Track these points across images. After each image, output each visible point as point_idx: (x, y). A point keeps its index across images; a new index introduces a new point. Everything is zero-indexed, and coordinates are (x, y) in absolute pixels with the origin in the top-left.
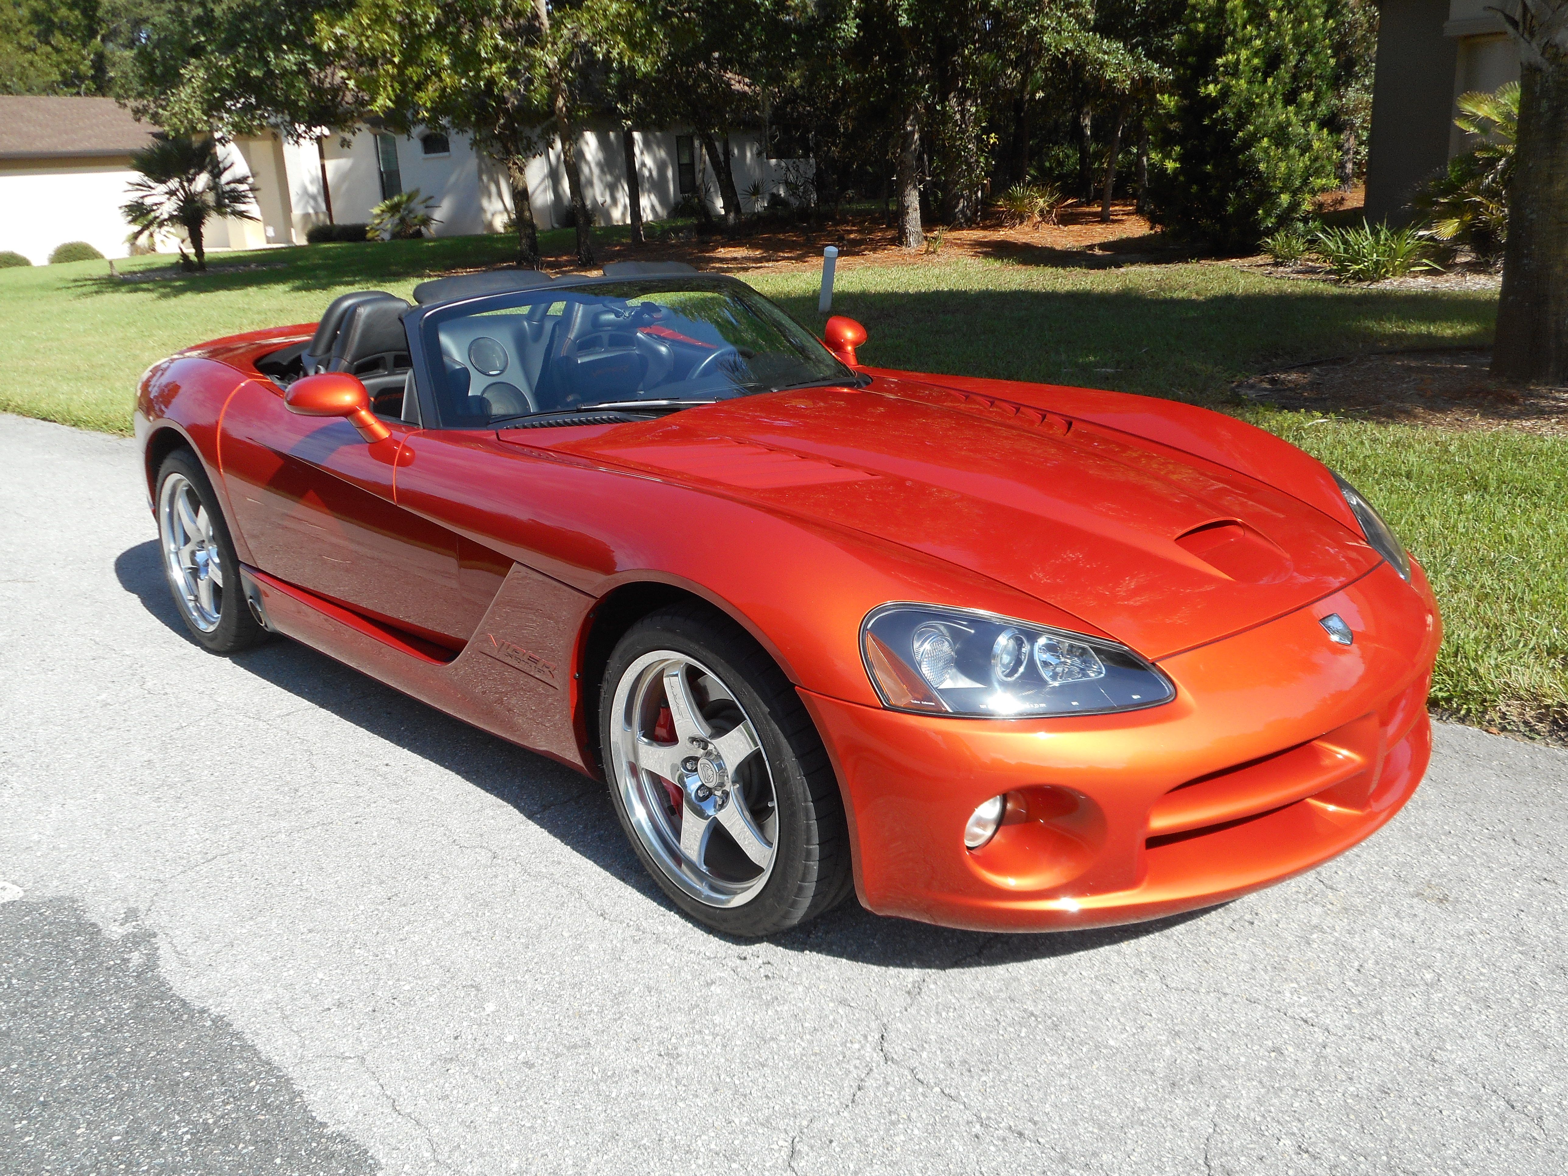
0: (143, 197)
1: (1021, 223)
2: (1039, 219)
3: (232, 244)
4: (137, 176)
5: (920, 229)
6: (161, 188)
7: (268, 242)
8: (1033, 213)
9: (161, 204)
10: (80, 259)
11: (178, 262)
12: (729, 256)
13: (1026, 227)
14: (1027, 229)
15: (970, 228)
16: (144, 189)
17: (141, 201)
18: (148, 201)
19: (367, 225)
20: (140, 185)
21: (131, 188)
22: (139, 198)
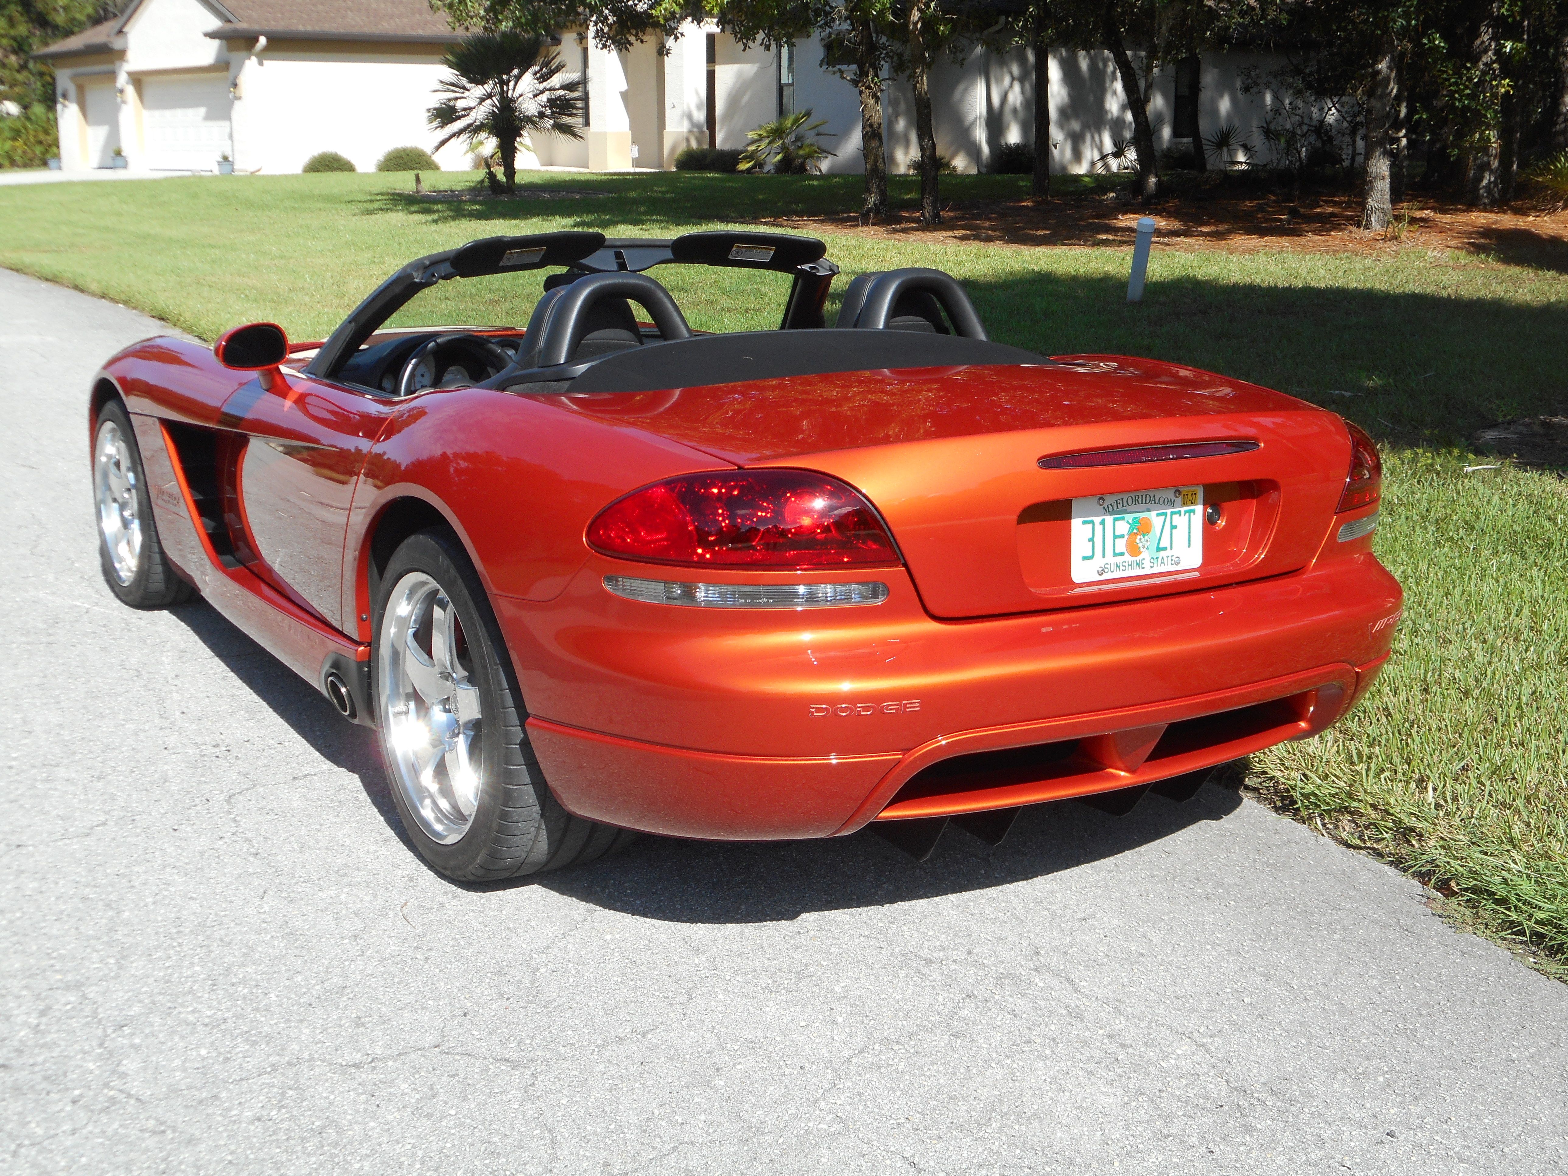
0: (456, 99)
3: (590, 165)
4: (448, 73)
5: (1388, 205)
6: (478, 91)
7: (633, 166)
9: (471, 109)
10: (412, 169)
11: (484, 184)
16: (457, 89)
17: (452, 104)
18: (460, 104)
19: (741, 152)
20: (452, 84)
21: (440, 87)
22: (449, 100)
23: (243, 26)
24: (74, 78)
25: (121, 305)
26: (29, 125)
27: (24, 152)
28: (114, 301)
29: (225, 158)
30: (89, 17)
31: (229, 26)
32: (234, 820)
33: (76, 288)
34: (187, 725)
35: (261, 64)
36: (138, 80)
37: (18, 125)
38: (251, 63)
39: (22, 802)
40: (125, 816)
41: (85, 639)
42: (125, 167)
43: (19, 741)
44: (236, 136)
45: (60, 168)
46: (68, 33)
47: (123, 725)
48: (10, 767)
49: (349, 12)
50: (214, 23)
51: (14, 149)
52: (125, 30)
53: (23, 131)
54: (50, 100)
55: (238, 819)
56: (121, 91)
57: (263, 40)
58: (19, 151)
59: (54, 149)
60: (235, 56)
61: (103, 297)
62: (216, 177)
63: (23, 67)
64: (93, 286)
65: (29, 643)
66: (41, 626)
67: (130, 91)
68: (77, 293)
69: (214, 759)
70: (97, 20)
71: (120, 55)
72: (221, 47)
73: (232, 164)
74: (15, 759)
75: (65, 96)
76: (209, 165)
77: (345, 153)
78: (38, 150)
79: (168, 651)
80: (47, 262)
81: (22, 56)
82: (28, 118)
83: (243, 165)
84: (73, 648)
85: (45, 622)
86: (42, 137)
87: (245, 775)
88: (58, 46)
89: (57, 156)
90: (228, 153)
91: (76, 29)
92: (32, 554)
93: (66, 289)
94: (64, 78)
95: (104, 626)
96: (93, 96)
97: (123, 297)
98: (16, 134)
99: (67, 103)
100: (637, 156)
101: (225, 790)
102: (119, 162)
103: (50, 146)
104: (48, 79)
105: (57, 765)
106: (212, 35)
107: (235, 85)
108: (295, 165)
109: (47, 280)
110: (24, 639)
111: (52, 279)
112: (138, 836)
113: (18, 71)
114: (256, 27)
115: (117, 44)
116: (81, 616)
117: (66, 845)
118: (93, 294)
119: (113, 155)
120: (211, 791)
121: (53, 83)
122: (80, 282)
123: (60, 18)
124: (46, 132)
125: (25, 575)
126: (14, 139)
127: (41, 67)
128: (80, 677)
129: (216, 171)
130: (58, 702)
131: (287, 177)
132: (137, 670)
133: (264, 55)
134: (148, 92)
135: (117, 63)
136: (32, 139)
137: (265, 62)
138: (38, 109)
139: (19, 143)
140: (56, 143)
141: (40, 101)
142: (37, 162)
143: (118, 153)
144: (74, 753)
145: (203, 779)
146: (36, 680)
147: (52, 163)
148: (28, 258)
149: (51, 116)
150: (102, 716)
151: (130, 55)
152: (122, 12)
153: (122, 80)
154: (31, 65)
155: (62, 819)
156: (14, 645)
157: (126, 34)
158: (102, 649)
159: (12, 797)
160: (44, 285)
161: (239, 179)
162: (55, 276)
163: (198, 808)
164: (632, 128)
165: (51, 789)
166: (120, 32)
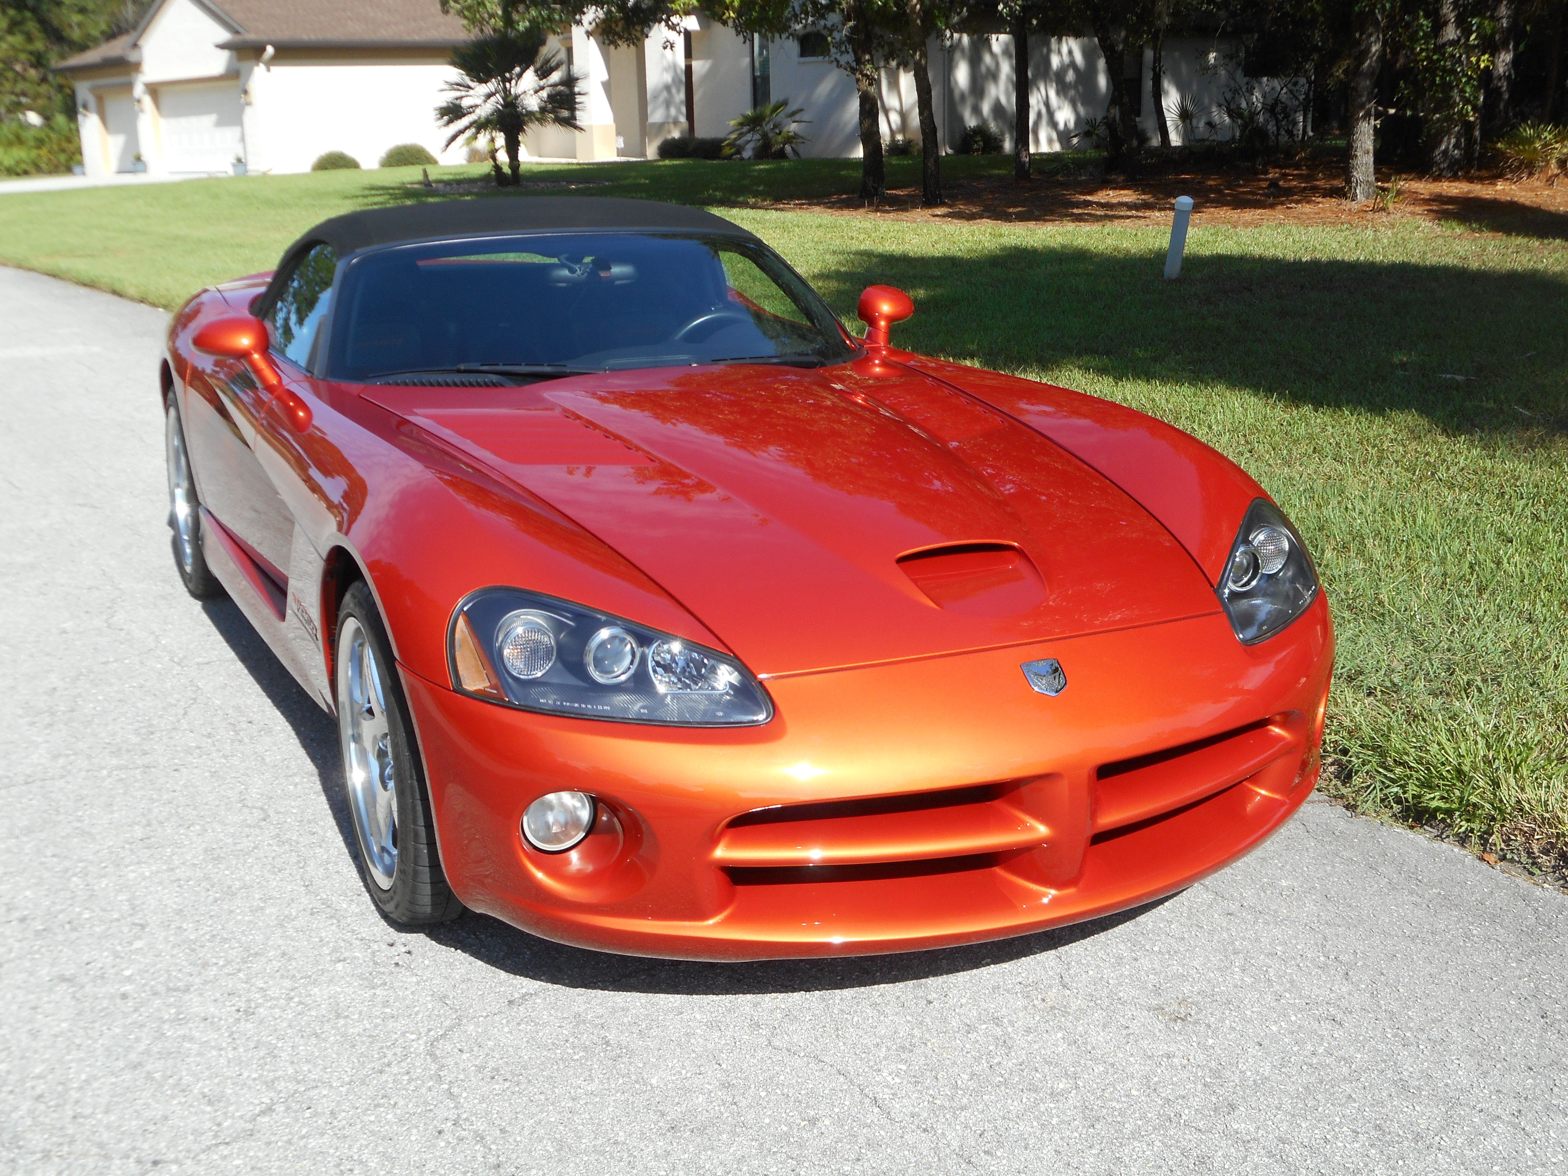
0: (461, 98)
1: (1531, 174)
2: (1556, 171)
3: (578, 155)
4: (454, 74)
5: (1372, 178)
6: (483, 89)
7: (618, 156)
8: (1548, 162)
9: (477, 106)
10: (412, 164)
11: (489, 175)
12: (1115, 201)
13: (1536, 182)
14: (1537, 184)
15: (1455, 178)
16: (462, 88)
17: (458, 102)
18: (465, 103)
19: (725, 140)
20: (458, 84)
21: (447, 87)
22: (457, 99)
23: (251, 37)
24: (93, 90)
25: (161, 309)
26: (52, 135)
27: (50, 159)
28: (154, 305)
29: (239, 160)
30: (103, 33)
31: (238, 38)
32: (451, 1095)
33: (115, 292)
34: (345, 906)
35: (269, 70)
36: (154, 90)
37: (42, 135)
38: (259, 71)
39: (149, 1067)
40: (296, 1092)
41: (190, 758)
42: (144, 170)
43: (130, 943)
44: (248, 139)
45: (84, 174)
46: (82, 48)
47: (262, 909)
48: (124, 996)
49: (349, 22)
50: (224, 35)
51: (39, 156)
52: (141, 42)
53: (47, 140)
54: (71, 111)
55: (455, 1090)
56: (139, 101)
57: (270, 50)
58: (45, 159)
59: (78, 157)
60: (243, 65)
61: (142, 302)
62: (231, 178)
63: (44, 80)
64: (132, 291)
65: (120, 768)
66: (135, 739)
67: (147, 101)
68: (115, 298)
69: (392, 968)
70: (111, 36)
71: (135, 67)
72: (231, 57)
73: (245, 165)
74: (129, 979)
75: (85, 107)
76: (224, 167)
77: (350, 152)
78: (63, 157)
79: (295, 775)
80: (83, 267)
81: (42, 70)
82: (51, 128)
83: (255, 166)
84: (177, 774)
85: (137, 732)
86: (65, 145)
87: (443, 999)
88: (76, 60)
89: (81, 163)
90: (242, 155)
91: (91, 44)
92: (109, 627)
93: (104, 294)
94: (83, 90)
95: (209, 736)
96: (113, 105)
97: (163, 301)
98: (40, 143)
99: (87, 113)
100: (622, 146)
101: (423, 1031)
102: (139, 166)
103: (74, 154)
104: (68, 91)
105: (187, 990)
106: (222, 47)
107: (246, 92)
108: (304, 164)
109: (85, 285)
110: (114, 761)
111: (90, 284)
112: (322, 1134)
113: (39, 85)
114: (263, 37)
115: (132, 57)
116: (178, 721)
117: (224, 1158)
118: (132, 299)
119: (133, 160)
120: (403, 1034)
121: (72, 96)
122: (118, 287)
123: (76, 34)
124: (69, 140)
125: (104, 660)
126: (38, 148)
127: (60, 80)
128: (193, 824)
129: (231, 172)
130: (172, 870)
131: (297, 176)
132: (262, 809)
133: (269, 63)
134: (164, 100)
135: (134, 75)
136: (55, 147)
137: (272, 68)
138: (60, 120)
139: (44, 152)
140: (79, 151)
141: (61, 112)
142: (62, 168)
143: (138, 159)
144: (205, 965)
145: (388, 1010)
146: (138, 831)
147: (77, 169)
148: (63, 264)
149: (73, 126)
150: (231, 894)
151: (146, 67)
152: (134, 28)
153: (139, 90)
154: (50, 77)
155: (210, 1103)
156: (105, 772)
157: (140, 48)
158: (213, 774)
159: (133, 1057)
160: (83, 291)
161: (254, 179)
162: (93, 281)
163: (395, 1069)
164: (616, 120)
165: (184, 1037)
166: (135, 46)
